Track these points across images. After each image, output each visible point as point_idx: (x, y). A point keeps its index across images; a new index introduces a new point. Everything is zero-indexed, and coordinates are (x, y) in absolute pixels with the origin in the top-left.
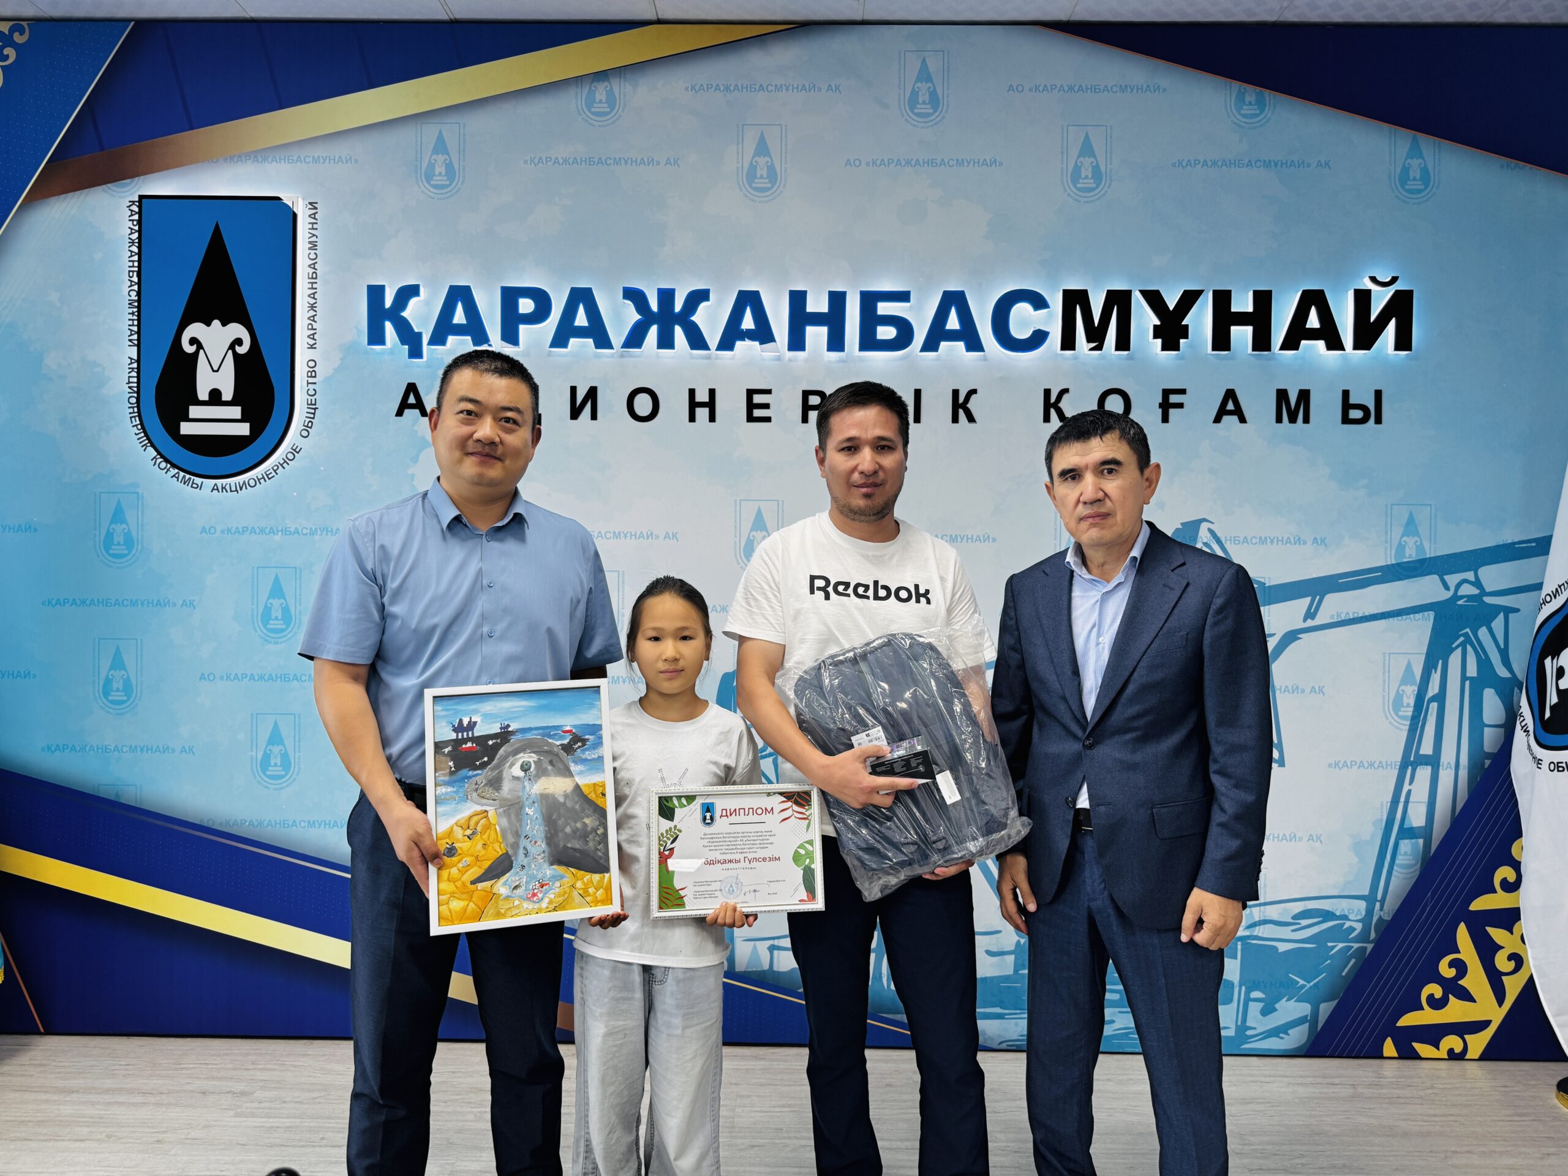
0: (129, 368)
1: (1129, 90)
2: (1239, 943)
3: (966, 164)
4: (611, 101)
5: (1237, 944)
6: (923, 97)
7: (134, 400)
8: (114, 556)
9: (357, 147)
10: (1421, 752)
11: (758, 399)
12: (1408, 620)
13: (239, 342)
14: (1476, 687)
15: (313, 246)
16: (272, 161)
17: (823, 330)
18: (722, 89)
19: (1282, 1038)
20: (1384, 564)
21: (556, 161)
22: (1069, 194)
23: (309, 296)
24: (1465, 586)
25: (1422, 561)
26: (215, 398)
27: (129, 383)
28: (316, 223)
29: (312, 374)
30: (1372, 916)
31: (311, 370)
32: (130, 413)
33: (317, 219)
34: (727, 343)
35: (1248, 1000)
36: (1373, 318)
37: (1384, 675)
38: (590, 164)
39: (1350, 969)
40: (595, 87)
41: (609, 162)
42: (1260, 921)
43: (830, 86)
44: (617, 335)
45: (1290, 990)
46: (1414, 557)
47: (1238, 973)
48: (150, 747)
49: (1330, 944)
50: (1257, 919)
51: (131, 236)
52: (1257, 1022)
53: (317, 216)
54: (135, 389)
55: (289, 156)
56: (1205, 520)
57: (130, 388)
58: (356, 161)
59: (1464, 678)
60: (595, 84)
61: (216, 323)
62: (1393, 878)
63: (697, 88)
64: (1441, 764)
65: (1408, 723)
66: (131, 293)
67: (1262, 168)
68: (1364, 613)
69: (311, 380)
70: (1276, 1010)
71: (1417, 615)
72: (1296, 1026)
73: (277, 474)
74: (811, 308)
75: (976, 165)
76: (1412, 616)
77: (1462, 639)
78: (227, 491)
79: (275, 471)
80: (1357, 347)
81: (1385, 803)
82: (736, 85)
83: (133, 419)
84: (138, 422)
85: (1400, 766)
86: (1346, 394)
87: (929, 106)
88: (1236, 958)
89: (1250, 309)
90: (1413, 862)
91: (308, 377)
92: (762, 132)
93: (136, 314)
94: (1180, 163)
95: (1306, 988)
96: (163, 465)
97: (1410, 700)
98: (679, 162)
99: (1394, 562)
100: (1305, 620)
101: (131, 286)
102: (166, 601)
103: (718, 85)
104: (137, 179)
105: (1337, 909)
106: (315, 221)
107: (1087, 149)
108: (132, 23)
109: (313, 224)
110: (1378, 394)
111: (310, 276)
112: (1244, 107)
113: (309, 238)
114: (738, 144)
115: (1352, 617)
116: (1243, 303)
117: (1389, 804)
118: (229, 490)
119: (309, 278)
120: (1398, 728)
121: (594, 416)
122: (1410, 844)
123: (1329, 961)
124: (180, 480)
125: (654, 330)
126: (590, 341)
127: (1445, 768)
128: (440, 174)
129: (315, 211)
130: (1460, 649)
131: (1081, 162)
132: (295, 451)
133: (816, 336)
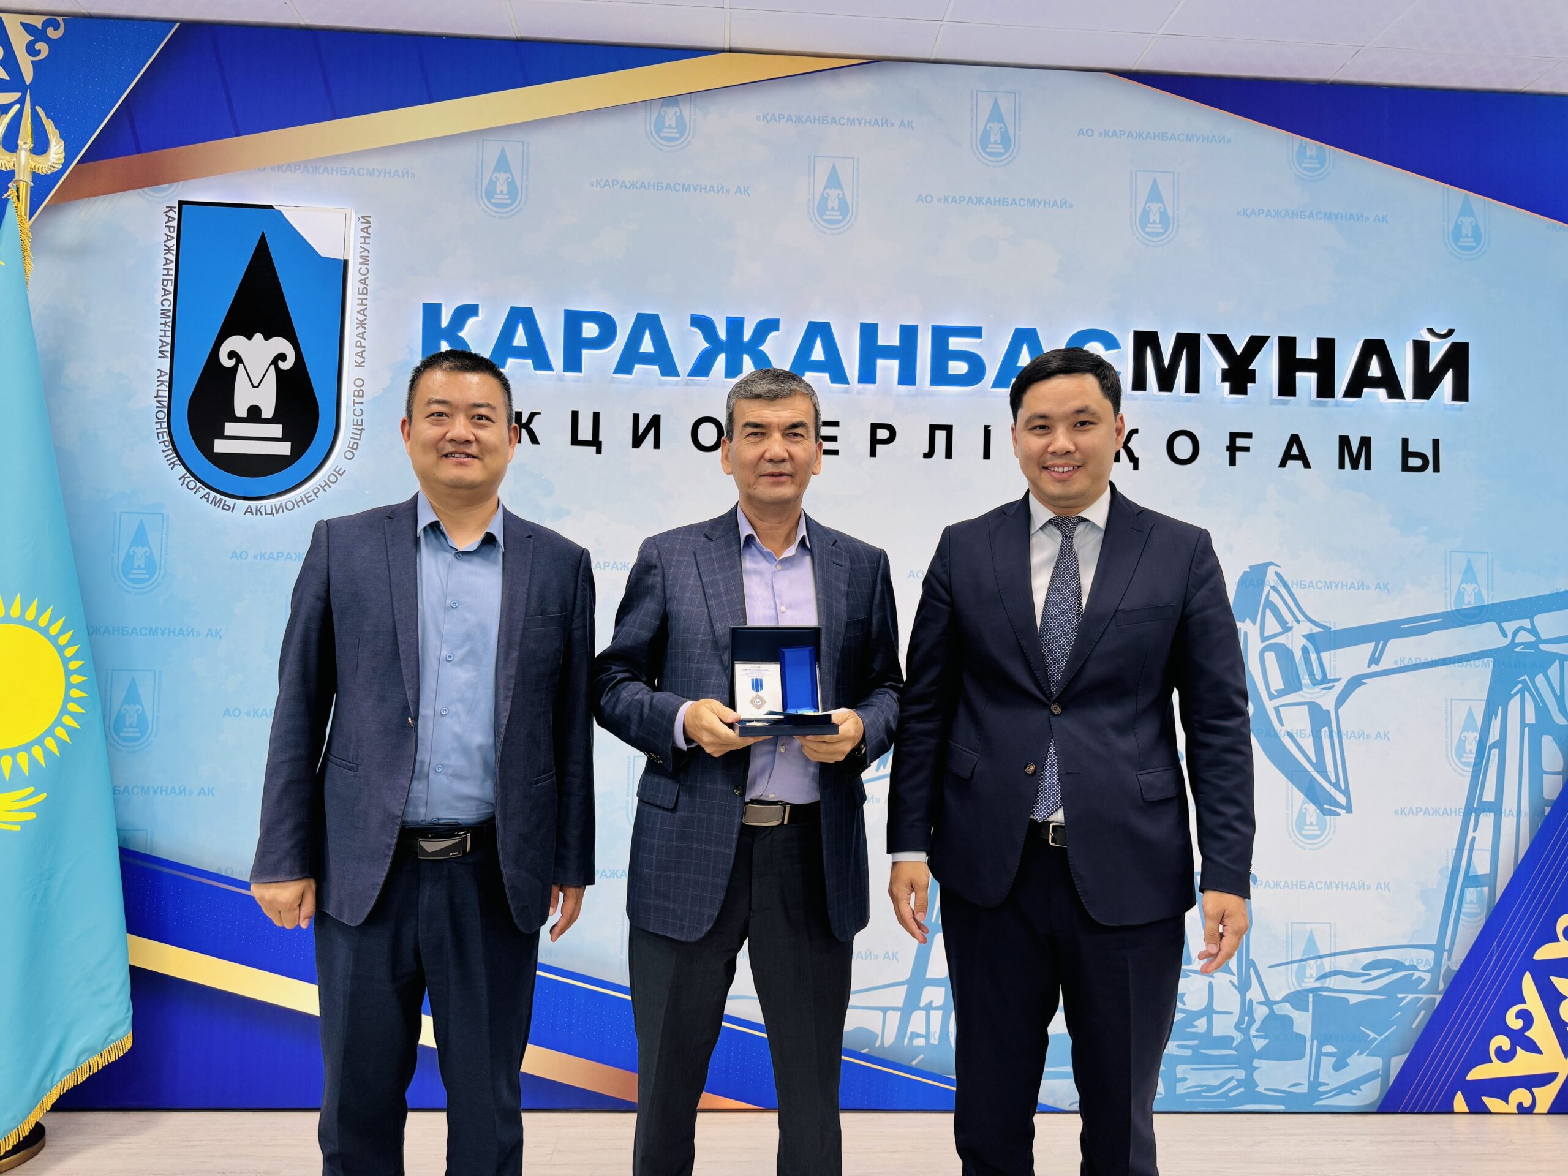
0: (158, 381)
1: (1195, 139)
2: (1311, 995)
3: (1037, 204)
4: (681, 126)
5: (1308, 996)
6: (995, 136)
7: (161, 415)
8: (134, 581)
9: (415, 161)
10: (1484, 799)
12: (1468, 666)
13: (282, 357)
14: (1535, 733)
15: (365, 261)
16: (324, 172)
17: (894, 364)
18: (794, 119)
19: (1355, 1094)
20: (1443, 610)
21: (623, 185)
22: (1137, 238)
23: (358, 312)
24: (1522, 632)
25: (1481, 608)
26: (254, 414)
27: (158, 396)
28: (369, 238)
29: (359, 393)
30: (1441, 966)
31: (358, 389)
32: (157, 429)
33: (369, 234)
35: (1320, 1054)
36: (1431, 368)
37: (1447, 721)
38: (658, 189)
39: (1420, 1021)
40: (664, 111)
41: (677, 187)
42: (1330, 972)
43: (902, 121)
44: (684, 362)
45: (1361, 1044)
46: (1473, 604)
47: (1310, 1026)
48: (164, 789)
49: (1399, 996)
50: (1328, 970)
51: (166, 243)
52: (1330, 1078)
53: (370, 230)
54: (166, 404)
55: (341, 168)
56: (1271, 563)
57: (157, 401)
58: (413, 175)
59: (1523, 724)
60: (664, 109)
61: (258, 336)
62: (1460, 927)
63: (769, 118)
64: (1503, 811)
65: (1471, 769)
66: (166, 303)
67: (1323, 219)
68: (1426, 659)
69: (358, 400)
70: (1349, 1065)
71: (1477, 661)
72: (1370, 1081)
73: (317, 497)
74: (881, 341)
75: (1047, 205)
76: (1472, 662)
77: (1520, 686)
78: (261, 514)
79: (315, 494)
80: (1417, 395)
81: (1450, 850)
82: (808, 117)
83: (160, 435)
84: (166, 438)
85: (1464, 813)
86: (1405, 442)
87: (1001, 146)
88: (1307, 1011)
89: (1314, 355)
90: (1479, 911)
91: (355, 396)
92: (834, 165)
93: (170, 324)
94: (1245, 212)
95: (1377, 1041)
96: (192, 485)
97: (1472, 746)
98: (749, 191)
99: (1454, 609)
100: (1369, 666)
101: (165, 295)
102: (190, 630)
103: (790, 116)
104: (176, 184)
105: (1406, 959)
106: (368, 235)
107: (1155, 195)
108: (178, 24)
109: (365, 238)
110: (1436, 443)
111: (361, 292)
112: (1306, 161)
113: (360, 253)
114: (809, 175)
115: (1414, 663)
116: (1308, 350)
117: (1454, 851)
118: (263, 513)
119: (359, 294)
120: (1462, 775)
121: (657, 445)
122: (1475, 895)
123: (1399, 1013)
124: (210, 501)
125: (721, 359)
126: (656, 368)
127: (1507, 815)
128: (502, 192)
129: (368, 225)
130: (1519, 695)
131: (1149, 207)
132: (338, 473)
133: (887, 369)
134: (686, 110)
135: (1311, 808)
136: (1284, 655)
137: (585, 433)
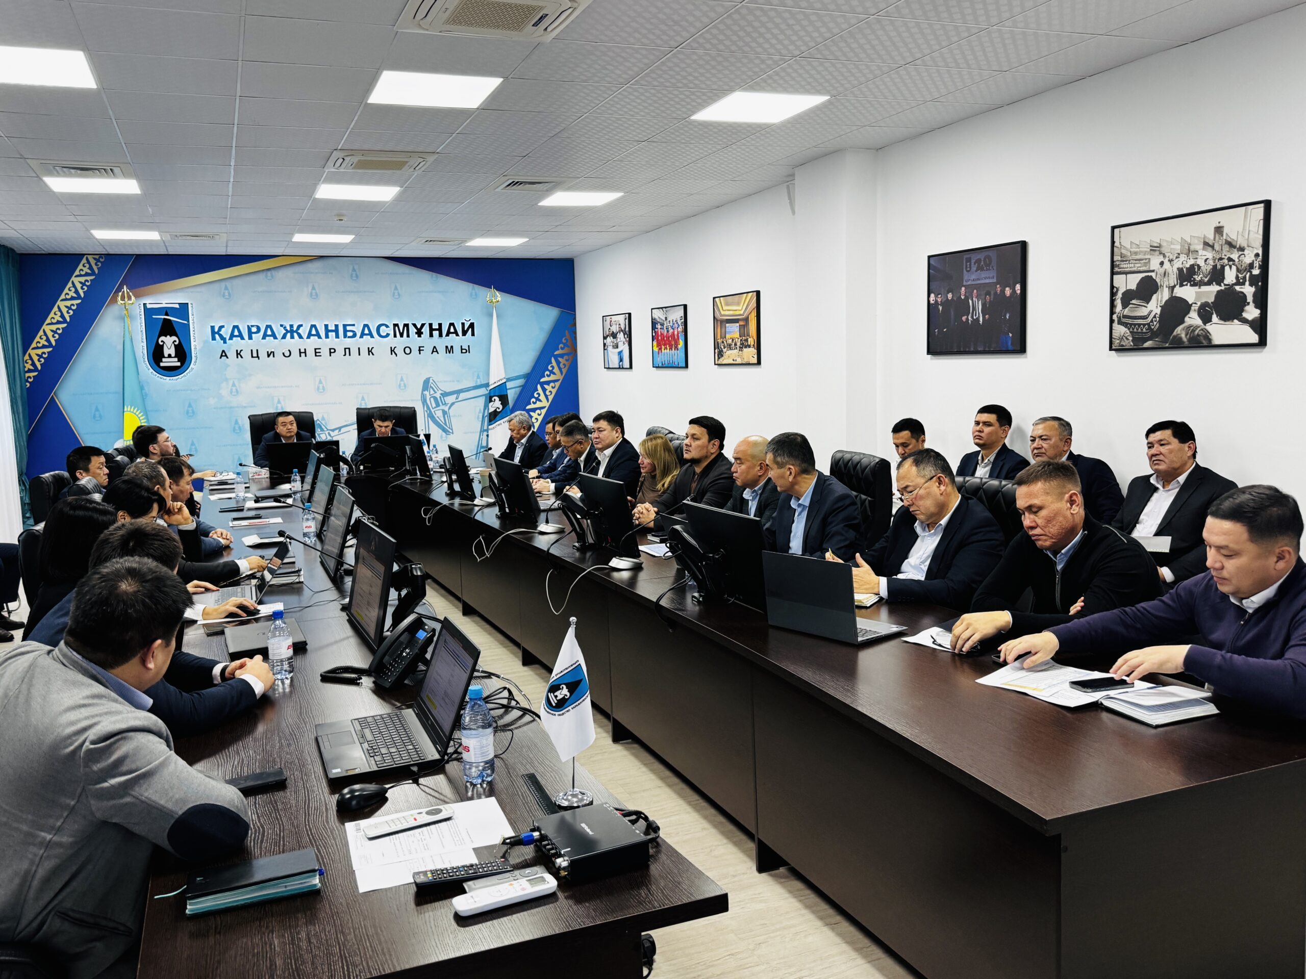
4: (272, 276)
6: (354, 275)
7: (144, 357)
9: (203, 289)
11: (317, 351)
13: (175, 341)
15: (193, 315)
16: (179, 292)
21: (258, 292)
22: (392, 300)
26: (170, 356)
29: (196, 348)
34: (308, 337)
36: (466, 328)
38: (268, 293)
41: (273, 292)
43: (329, 271)
44: (279, 336)
53: (193, 307)
54: (147, 354)
55: (183, 291)
60: (267, 272)
61: (168, 336)
63: (295, 273)
67: (438, 292)
68: (469, 397)
69: (196, 351)
74: (330, 328)
75: (369, 292)
78: (175, 380)
79: (188, 375)
80: (463, 335)
82: (305, 273)
84: (147, 363)
86: (461, 346)
87: (356, 278)
89: (437, 327)
92: (313, 284)
97: (481, 417)
98: (292, 291)
99: (474, 385)
100: (455, 400)
103: (300, 273)
104: (140, 298)
107: (396, 288)
108: (135, 255)
109: (193, 309)
110: (468, 346)
113: (192, 312)
114: (307, 287)
116: (435, 326)
119: (193, 323)
121: (274, 357)
124: (162, 378)
125: (289, 335)
126: (272, 338)
128: (227, 296)
129: (193, 305)
131: (395, 292)
132: (192, 369)
133: (332, 335)
134: (273, 272)
135: (444, 434)
136: (435, 399)
137: (255, 355)
